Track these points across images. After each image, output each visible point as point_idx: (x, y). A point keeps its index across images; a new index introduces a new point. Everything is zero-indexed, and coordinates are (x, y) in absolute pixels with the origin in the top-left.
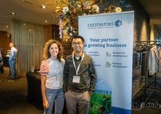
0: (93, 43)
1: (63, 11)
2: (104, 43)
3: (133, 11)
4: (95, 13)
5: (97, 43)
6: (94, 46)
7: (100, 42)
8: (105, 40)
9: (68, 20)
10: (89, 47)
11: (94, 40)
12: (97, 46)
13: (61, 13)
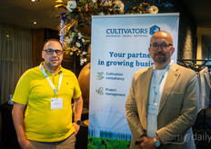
0: (113, 59)
1: (68, 7)
2: (132, 60)
3: (178, 14)
4: (118, 12)
5: (121, 59)
6: (115, 63)
7: (125, 59)
8: (134, 56)
9: (75, 22)
10: (108, 65)
11: (116, 55)
12: (120, 64)
13: (63, 11)
